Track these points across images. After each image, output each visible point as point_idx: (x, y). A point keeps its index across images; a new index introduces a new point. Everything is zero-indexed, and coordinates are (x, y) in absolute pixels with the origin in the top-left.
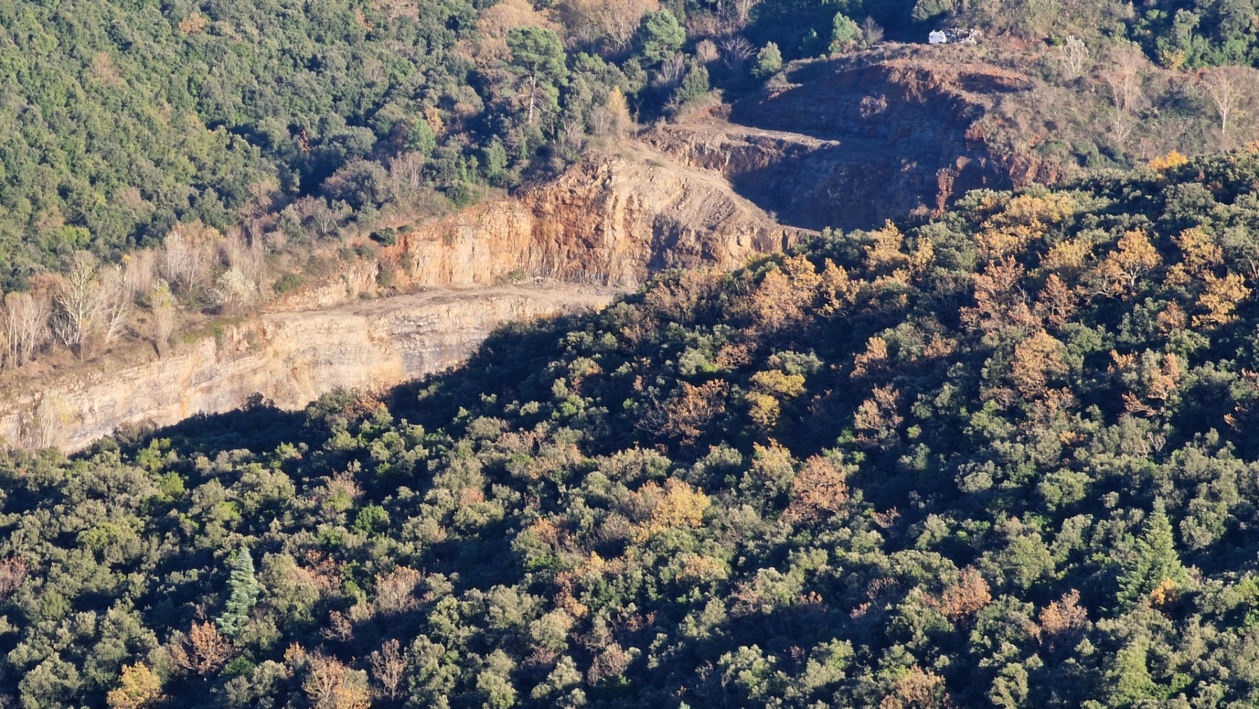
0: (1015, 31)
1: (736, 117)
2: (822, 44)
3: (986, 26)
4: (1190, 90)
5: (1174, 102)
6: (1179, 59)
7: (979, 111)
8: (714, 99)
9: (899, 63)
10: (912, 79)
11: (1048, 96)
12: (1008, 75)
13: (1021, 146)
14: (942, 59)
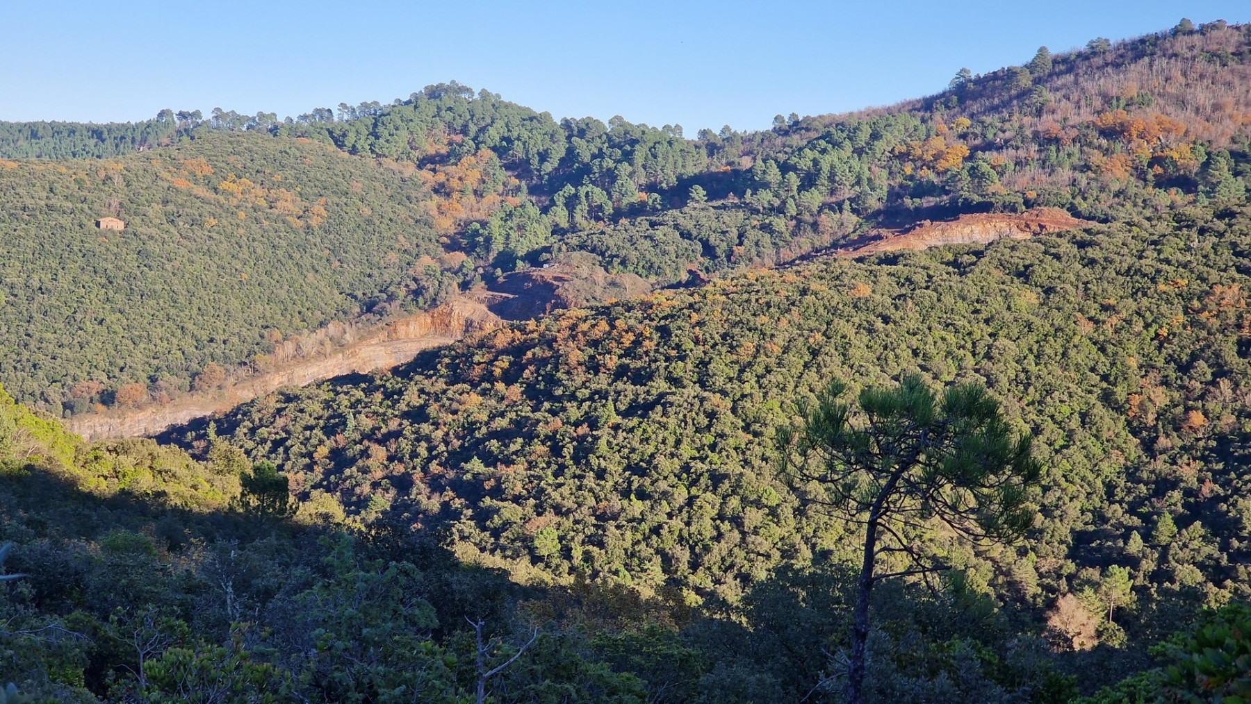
0: (568, 264)
1: (488, 290)
2: (513, 268)
3: (560, 263)
4: (618, 280)
5: (613, 284)
6: (615, 272)
7: (558, 287)
8: (483, 284)
9: (535, 273)
10: (539, 278)
11: (577, 282)
12: (566, 277)
13: (570, 297)
14: (547, 272)
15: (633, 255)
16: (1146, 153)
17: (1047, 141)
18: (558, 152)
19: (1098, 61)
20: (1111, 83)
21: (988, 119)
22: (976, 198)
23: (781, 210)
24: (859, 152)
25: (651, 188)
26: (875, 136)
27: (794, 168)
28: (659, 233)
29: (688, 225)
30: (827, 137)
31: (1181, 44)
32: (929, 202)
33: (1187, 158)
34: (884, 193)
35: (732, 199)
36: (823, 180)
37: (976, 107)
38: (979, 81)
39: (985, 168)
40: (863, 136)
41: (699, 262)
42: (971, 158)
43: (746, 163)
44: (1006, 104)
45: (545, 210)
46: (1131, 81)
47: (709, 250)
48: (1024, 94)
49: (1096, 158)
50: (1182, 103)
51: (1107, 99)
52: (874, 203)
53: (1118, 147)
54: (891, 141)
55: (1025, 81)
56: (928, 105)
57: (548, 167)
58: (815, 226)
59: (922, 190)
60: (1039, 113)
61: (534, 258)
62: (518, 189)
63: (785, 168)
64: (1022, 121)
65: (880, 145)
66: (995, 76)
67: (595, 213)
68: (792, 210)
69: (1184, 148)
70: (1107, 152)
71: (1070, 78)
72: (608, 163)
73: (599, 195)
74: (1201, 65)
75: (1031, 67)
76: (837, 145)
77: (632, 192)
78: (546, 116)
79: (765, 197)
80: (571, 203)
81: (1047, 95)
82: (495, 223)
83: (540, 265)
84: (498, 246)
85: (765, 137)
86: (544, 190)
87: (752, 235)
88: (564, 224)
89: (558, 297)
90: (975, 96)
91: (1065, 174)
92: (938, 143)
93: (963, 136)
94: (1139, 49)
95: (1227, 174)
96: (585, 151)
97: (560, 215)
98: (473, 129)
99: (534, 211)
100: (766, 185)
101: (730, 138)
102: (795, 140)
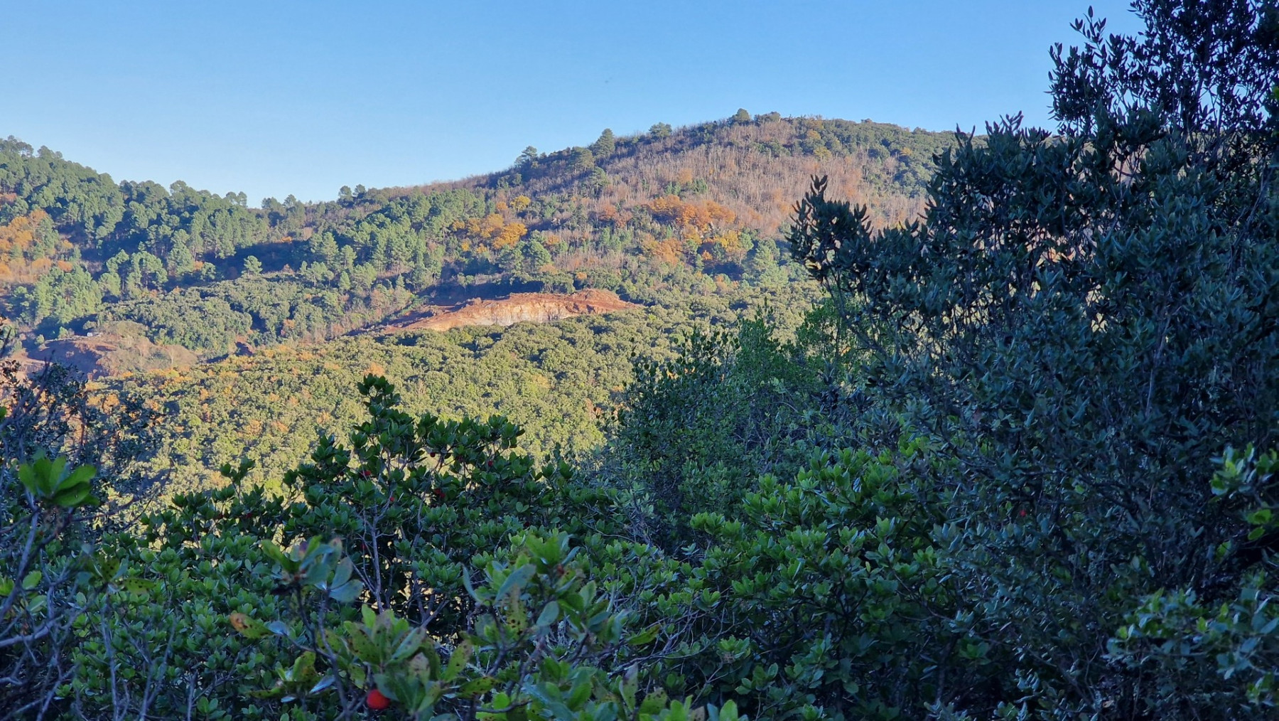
0: (113, 333)
1: (29, 357)
2: (56, 336)
3: (104, 331)
4: (163, 352)
5: (158, 355)
6: (160, 342)
7: (100, 356)
8: (24, 350)
9: (78, 342)
10: (81, 347)
11: (121, 352)
12: (109, 346)
13: (112, 367)
14: (91, 341)
15: (180, 326)
16: (696, 238)
17: (602, 222)
18: (115, 216)
19: (658, 146)
20: (668, 168)
21: (547, 199)
22: (528, 278)
23: (334, 284)
24: (417, 227)
25: (209, 257)
26: (434, 211)
27: (350, 242)
28: (208, 305)
29: (239, 296)
30: (386, 211)
31: (736, 134)
32: (480, 279)
33: (734, 245)
34: (438, 270)
35: (287, 271)
36: (379, 254)
37: (539, 185)
38: (545, 160)
39: (538, 247)
40: (422, 212)
41: (249, 334)
42: (527, 236)
43: (307, 233)
44: (567, 184)
45: (96, 276)
46: (686, 168)
47: (258, 323)
48: (586, 174)
49: (648, 241)
50: (735, 191)
51: (663, 183)
52: (428, 279)
53: (670, 232)
54: (449, 217)
55: (588, 162)
56: (493, 181)
57: (103, 232)
58: (367, 300)
59: (476, 267)
60: (597, 194)
61: (78, 326)
62: (70, 254)
63: (341, 241)
64: (579, 202)
65: (438, 221)
66: (559, 156)
67: (149, 281)
68: (345, 283)
69: (733, 235)
70: (659, 236)
71: (630, 161)
72: (165, 230)
73: (153, 263)
74: (754, 155)
75: (594, 149)
76: (395, 219)
77: (188, 260)
78: (106, 177)
79: (319, 271)
80: (124, 270)
81: (607, 178)
82: (42, 288)
83: (84, 333)
84: (44, 312)
85: (329, 208)
86: (98, 255)
87: (304, 308)
88: (116, 291)
89: (100, 366)
90: (539, 175)
91: (617, 256)
92: (496, 221)
93: (522, 215)
94: (698, 136)
95: (771, 263)
96: (143, 217)
97: (112, 282)
98: (27, 188)
99: (85, 277)
100: (321, 258)
101: (293, 207)
102: (359, 212)
